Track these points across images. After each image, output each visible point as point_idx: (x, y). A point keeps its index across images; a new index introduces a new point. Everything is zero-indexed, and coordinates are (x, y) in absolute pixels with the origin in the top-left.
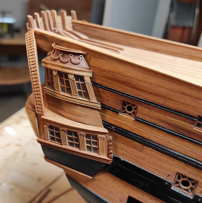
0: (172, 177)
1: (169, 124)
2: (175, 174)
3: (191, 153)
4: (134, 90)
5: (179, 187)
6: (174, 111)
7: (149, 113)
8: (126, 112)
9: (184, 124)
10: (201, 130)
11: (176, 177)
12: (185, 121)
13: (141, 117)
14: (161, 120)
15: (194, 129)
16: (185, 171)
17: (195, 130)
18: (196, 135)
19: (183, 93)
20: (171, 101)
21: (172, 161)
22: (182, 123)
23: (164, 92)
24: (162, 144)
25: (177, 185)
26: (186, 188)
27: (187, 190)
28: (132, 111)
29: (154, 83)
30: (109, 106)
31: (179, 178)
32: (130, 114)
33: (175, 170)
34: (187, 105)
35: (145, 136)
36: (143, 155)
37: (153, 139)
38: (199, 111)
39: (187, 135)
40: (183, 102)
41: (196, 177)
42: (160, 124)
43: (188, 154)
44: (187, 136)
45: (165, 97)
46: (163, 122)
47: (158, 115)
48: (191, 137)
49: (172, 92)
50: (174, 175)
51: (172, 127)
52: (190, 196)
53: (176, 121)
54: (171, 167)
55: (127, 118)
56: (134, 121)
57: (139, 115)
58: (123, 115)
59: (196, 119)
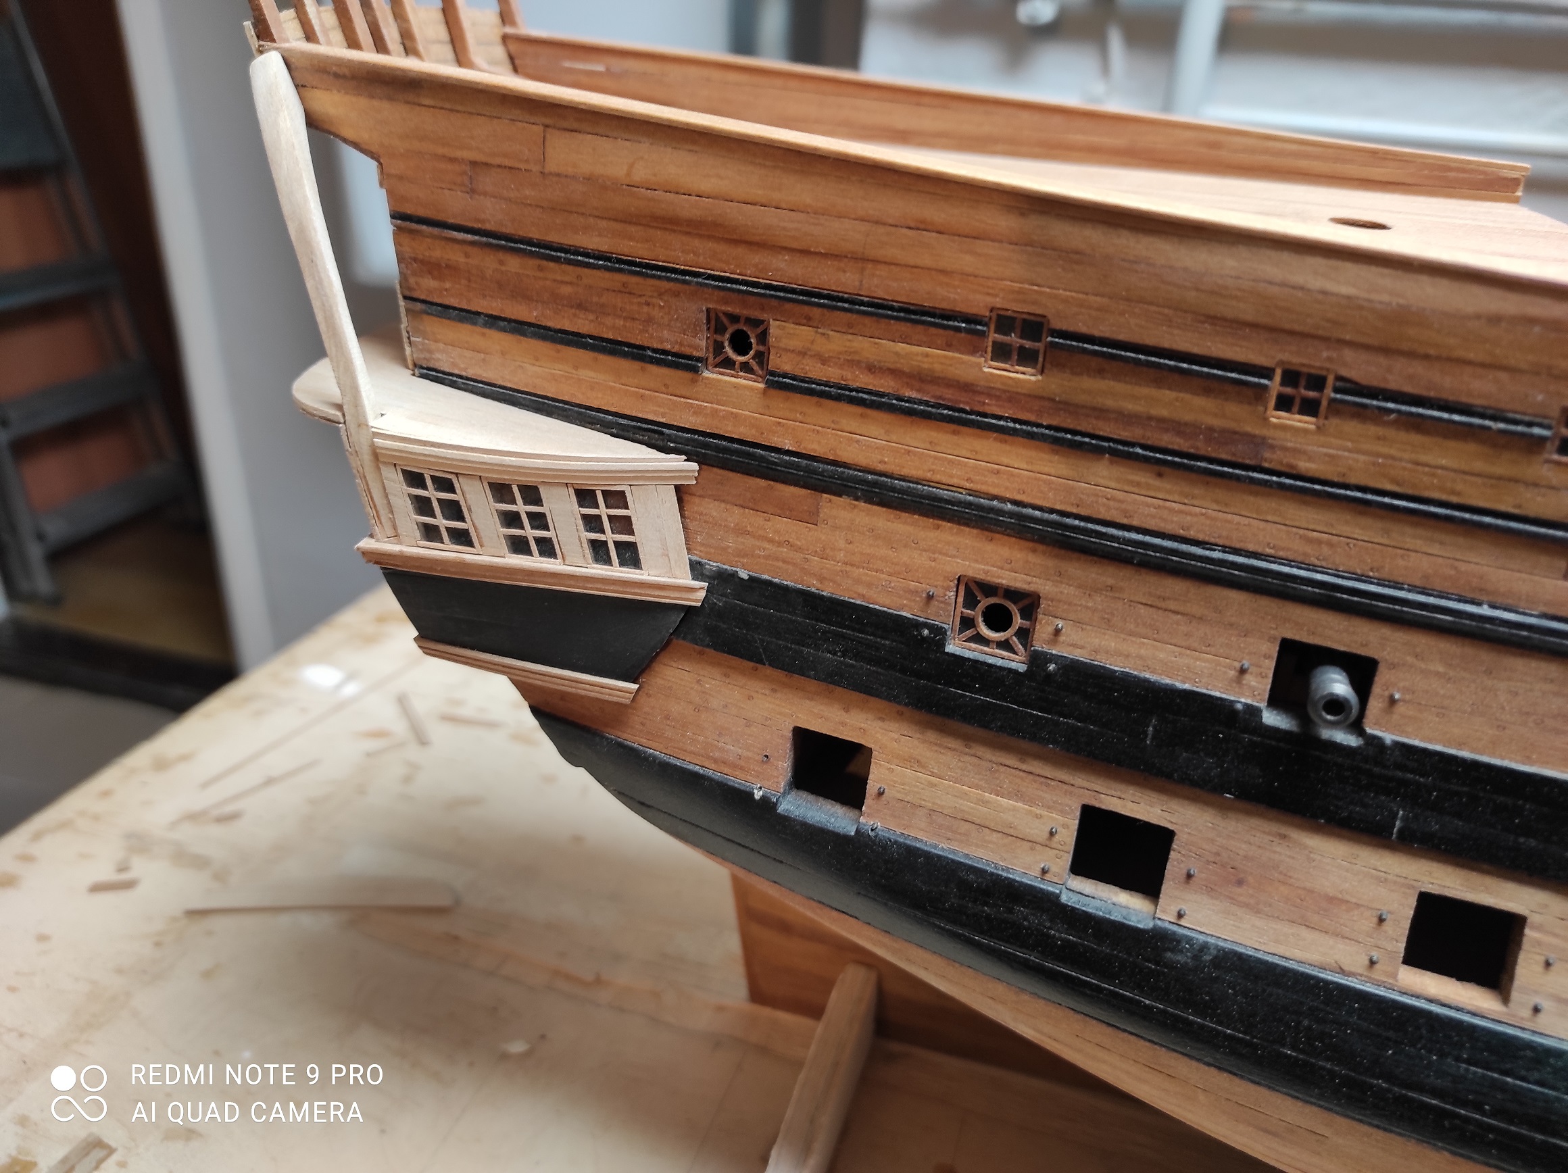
0: (942, 602)
1: (894, 372)
2: (953, 584)
3: (992, 479)
4: (740, 251)
5: (979, 639)
6: (900, 310)
7: (812, 342)
8: (728, 364)
9: (945, 357)
10: (1010, 371)
11: (961, 599)
12: (948, 346)
13: (787, 368)
14: (859, 362)
15: (986, 370)
16: (987, 564)
17: (991, 374)
18: (998, 398)
19: (922, 226)
20: (882, 271)
21: (933, 534)
22: (938, 356)
23: (849, 234)
24: (881, 467)
25: (969, 633)
26: (1001, 637)
27: (1005, 645)
28: (752, 353)
29: (809, 201)
30: (655, 346)
31: (971, 602)
32: (745, 367)
33: (948, 568)
34: (943, 272)
35: (815, 451)
36: (823, 538)
37: (850, 453)
38: (988, 287)
39: (967, 403)
40: (927, 261)
41: (1029, 579)
42: (862, 380)
43: (984, 488)
44: (968, 408)
45: (861, 260)
46: (871, 369)
47: (848, 344)
48: (981, 409)
49: (881, 230)
50: (948, 593)
51: (907, 383)
52: (1016, 662)
53: (917, 354)
54: (934, 560)
55: (736, 386)
56: (765, 392)
57: (779, 362)
58: (720, 377)
59: (985, 328)
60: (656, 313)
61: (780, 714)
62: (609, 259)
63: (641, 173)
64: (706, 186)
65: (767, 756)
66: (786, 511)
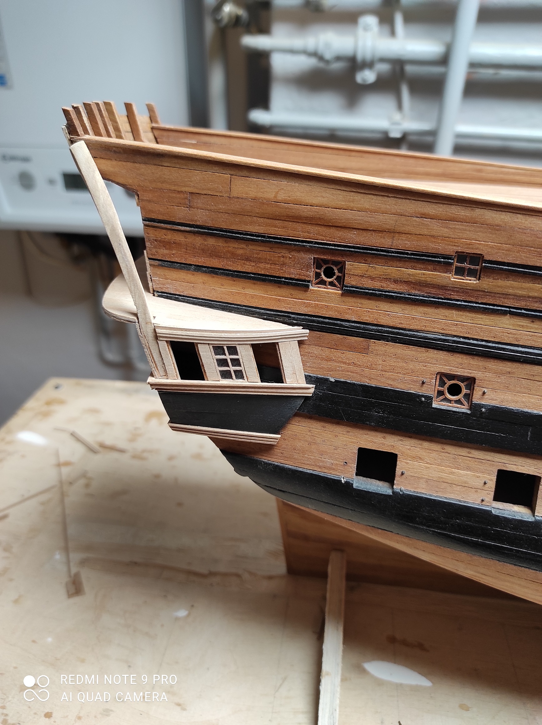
0: (429, 385)
1: (407, 283)
2: (434, 377)
3: (455, 328)
4: (332, 230)
5: (446, 400)
6: (412, 254)
7: (367, 271)
8: (322, 283)
9: (433, 275)
10: (463, 280)
11: (437, 383)
12: (435, 270)
13: (354, 283)
14: (390, 279)
15: (452, 279)
16: (451, 366)
17: (455, 281)
18: (458, 292)
19: (424, 216)
20: (404, 237)
21: (425, 355)
22: (429, 274)
23: (388, 221)
24: (400, 326)
25: (441, 398)
26: (457, 398)
27: (459, 402)
28: (335, 277)
29: (367, 207)
30: (286, 276)
31: (442, 384)
32: (332, 284)
33: (432, 369)
34: (433, 236)
35: (367, 320)
36: (371, 360)
37: (384, 320)
38: (455, 243)
39: (443, 295)
40: (426, 232)
41: (471, 371)
42: (392, 287)
43: (450, 332)
44: (443, 297)
45: (392, 232)
46: (396, 281)
47: (385, 271)
48: (449, 297)
49: (403, 219)
50: (432, 381)
51: (414, 287)
52: (464, 409)
53: (419, 274)
54: (426, 366)
55: (327, 293)
56: (342, 295)
57: (350, 281)
58: (319, 289)
59: (453, 261)
60: (287, 261)
61: (352, 442)
62: (264, 237)
63: (281, 196)
64: (315, 201)
65: (346, 463)
66: (352, 348)
